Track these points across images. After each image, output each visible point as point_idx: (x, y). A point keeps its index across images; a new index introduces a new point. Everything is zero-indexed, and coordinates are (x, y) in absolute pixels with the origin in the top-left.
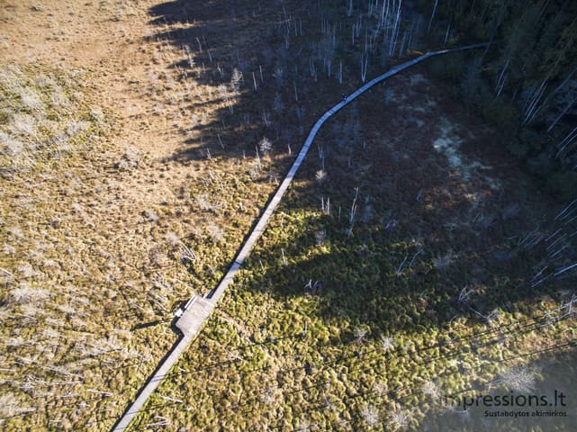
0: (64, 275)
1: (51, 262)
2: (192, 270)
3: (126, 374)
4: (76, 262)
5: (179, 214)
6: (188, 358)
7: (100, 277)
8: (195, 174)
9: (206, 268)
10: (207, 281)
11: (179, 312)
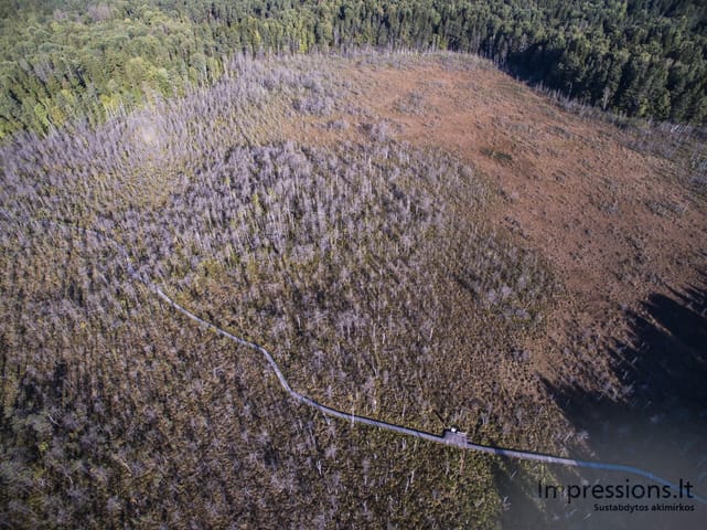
0: (442, 361)
1: (444, 352)
2: (478, 427)
3: (413, 418)
4: (451, 364)
5: (505, 403)
6: (433, 445)
7: (450, 380)
8: (536, 399)
9: (483, 433)
10: (477, 441)
11: (454, 430)
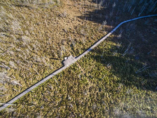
0: (36, 38)
1: (34, 33)
2: (73, 49)
3: (44, 70)
4: (41, 35)
5: (73, 33)
6: (63, 73)
7: (45, 42)
8: (81, 24)
9: (77, 50)
10: (76, 54)
